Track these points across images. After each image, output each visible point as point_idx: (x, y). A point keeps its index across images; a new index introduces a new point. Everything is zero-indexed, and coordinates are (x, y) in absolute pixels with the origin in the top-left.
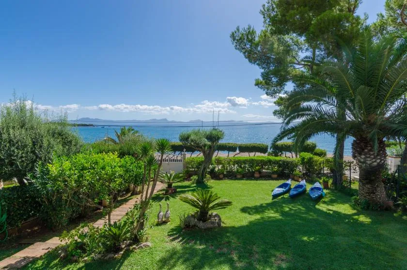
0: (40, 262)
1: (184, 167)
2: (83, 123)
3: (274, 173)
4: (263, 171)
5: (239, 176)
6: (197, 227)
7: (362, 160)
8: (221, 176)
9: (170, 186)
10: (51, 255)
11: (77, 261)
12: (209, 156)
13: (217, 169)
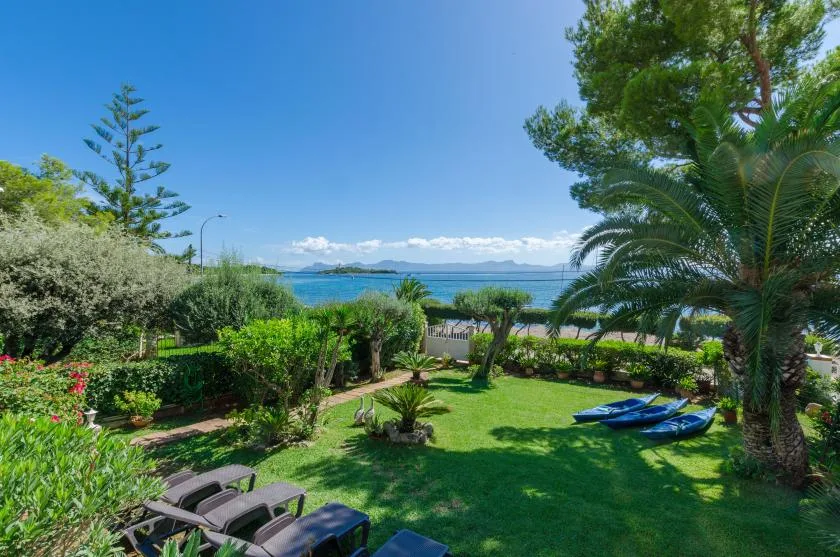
0: (203, 438)
1: (470, 349)
2: (383, 269)
4: (621, 371)
7: (738, 367)
8: (528, 371)
9: (416, 375)
10: (216, 434)
11: (229, 445)
12: (501, 334)
13: (526, 357)
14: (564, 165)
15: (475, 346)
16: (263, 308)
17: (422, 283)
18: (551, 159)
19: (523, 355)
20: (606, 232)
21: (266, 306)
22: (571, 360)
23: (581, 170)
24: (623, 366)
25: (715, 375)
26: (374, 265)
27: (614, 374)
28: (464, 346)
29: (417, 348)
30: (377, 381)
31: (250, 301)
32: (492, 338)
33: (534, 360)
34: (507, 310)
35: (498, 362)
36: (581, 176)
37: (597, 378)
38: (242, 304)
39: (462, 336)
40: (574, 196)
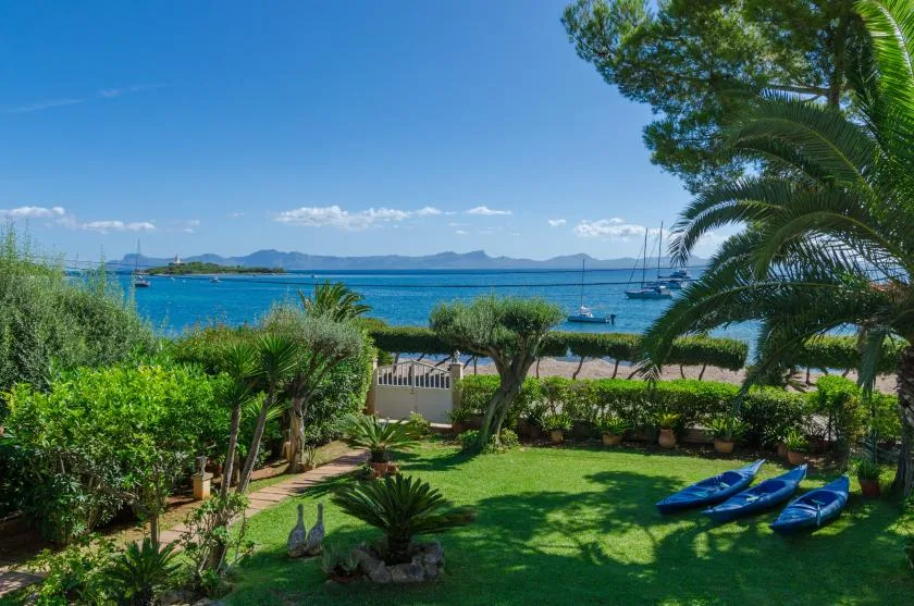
1: (455, 403)
3: (720, 435)
4: (697, 427)
5: (608, 441)
6: (368, 575)
8: (557, 436)
9: (377, 455)
12: (512, 374)
13: (549, 413)
14: (625, 91)
15: (463, 398)
16: (82, 344)
17: (354, 291)
18: (607, 78)
19: (544, 409)
20: (726, 204)
21: (88, 340)
22: (622, 414)
23: (654, 101)
24: (699, 420)
25: (829, 426)
26: (241, 259)
27: (687, 432)
28: (444, 399)
29: (362, 406)
30: (302, 470)
31: (53, 330)
32: (498, 384)
33: (563, 418)
34: (525, 336)
35: (507, 424)
36: (655, 112)
37: (664, 440)
38: (40, 337)
39: (440, 381)
40: (649, 143)
